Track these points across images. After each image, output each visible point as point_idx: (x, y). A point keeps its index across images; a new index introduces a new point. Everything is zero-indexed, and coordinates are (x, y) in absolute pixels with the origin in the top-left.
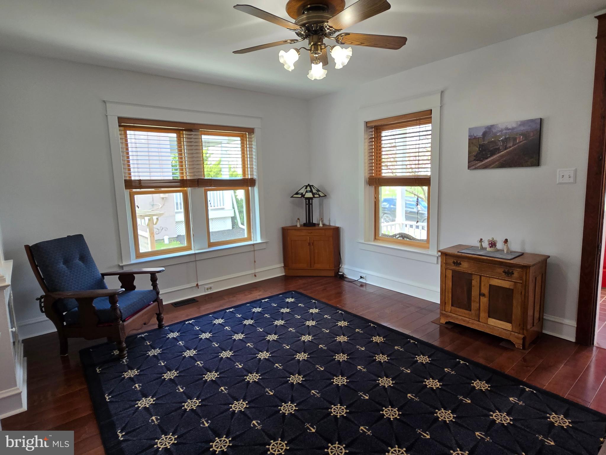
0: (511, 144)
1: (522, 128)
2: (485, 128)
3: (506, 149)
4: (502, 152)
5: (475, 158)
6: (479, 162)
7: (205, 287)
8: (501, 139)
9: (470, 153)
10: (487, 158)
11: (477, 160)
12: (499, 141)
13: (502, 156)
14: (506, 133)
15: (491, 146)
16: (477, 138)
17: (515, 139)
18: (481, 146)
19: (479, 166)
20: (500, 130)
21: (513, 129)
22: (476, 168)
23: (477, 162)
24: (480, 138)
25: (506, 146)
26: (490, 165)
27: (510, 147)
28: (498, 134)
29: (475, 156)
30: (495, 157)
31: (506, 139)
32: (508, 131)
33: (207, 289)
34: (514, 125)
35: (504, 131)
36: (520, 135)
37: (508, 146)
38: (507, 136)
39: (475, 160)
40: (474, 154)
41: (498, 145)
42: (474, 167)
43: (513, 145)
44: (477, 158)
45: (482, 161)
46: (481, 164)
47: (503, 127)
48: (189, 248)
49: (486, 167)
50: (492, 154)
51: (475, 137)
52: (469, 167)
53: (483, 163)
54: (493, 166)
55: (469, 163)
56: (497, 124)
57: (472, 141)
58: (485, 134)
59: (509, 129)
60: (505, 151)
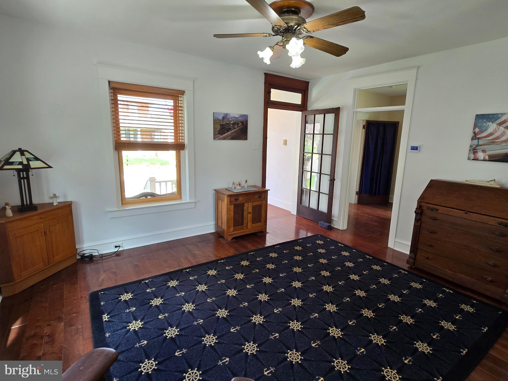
0: (236, 127)
1: (241, 118)
2: (224, 114)
3: (234, 129)
4: (232, 130)
5: (218, 132)
6: (220, 135)
8: (232, 123)
9: (215, 128)
10: (225, 133)
11: (219, 134)
12: (231, 123)
13: (232, 133)
14: (234, 119)
15: (227, 126)
16: (219, 120)
17: (238, 124)
18: (222, 125)
19: (220, 138)
20: (231, 117)
21: (237, 118)
22: (219, 139)
23: (219, 135)
24: (221, 120)
25: (234, 127)
26: (226, 138)
27: (236, 128)
28: (230, 120)
29: (218, 131)
30: (229, 133)
31: (234, 123)
32: (235, 119)
34: (238, 116)
35: (233, 119)
36: (240, 122)
37: (235, 127)
38: (235, 122)
39: (218, 134)
40: (218, 129)
41: (230, 126)
42: (218, 138)
43: (237, 127)
44: (219, 132)
45: (222, 135)
46: (221, 136)
47: (233, 116)
49: (224, 139)
50: (228, 131)
51: (218, 119)
52: (214, 138)
53: (223, 136)
54: (228, 138)
55: (214, 135)
56: (230, 114)
57: (216, 121)
58: (223, 118)
59: (235, 118)
60: (234, 130)
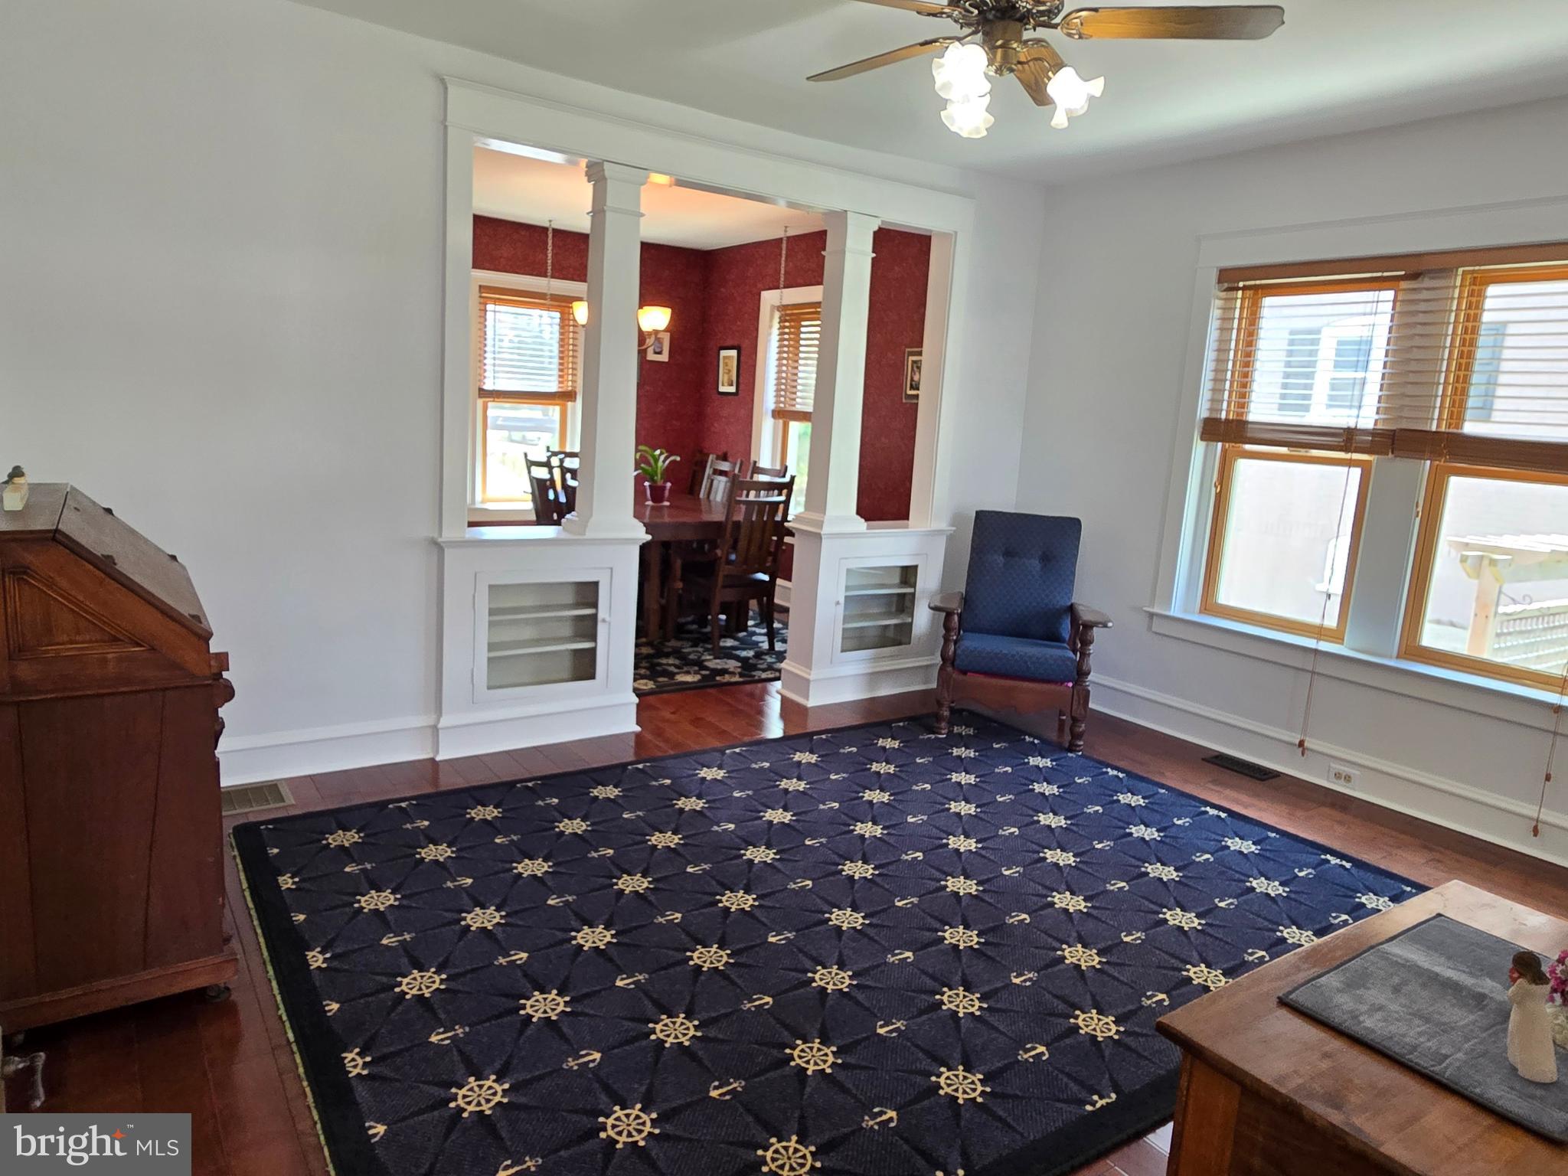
7: (1332, 765)
33: (1338, 776)
48: (1336, 636)
